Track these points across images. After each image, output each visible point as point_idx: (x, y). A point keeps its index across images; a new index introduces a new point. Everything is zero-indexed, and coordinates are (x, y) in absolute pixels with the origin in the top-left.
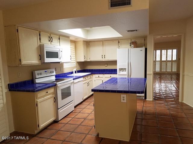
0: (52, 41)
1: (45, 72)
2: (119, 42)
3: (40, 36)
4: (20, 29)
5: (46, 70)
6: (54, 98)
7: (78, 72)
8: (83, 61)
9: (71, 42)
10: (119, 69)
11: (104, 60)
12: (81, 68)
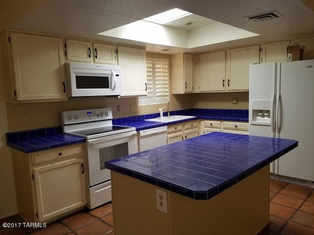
0: (96, 57)
1: (88, 113)
2: (260, 50)
3: (65, 47)
4: (14, 37)
5: (89, 111)
6: (82, 165)
7: (171, 115)
8: (182, 92)
9: (147, 56)
10: (254, 111)
11: (227, 89)
12: (182, 105)
